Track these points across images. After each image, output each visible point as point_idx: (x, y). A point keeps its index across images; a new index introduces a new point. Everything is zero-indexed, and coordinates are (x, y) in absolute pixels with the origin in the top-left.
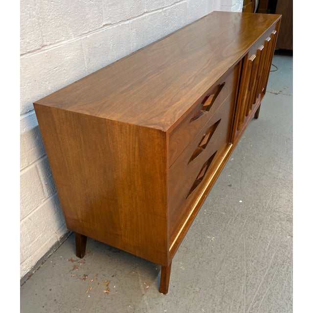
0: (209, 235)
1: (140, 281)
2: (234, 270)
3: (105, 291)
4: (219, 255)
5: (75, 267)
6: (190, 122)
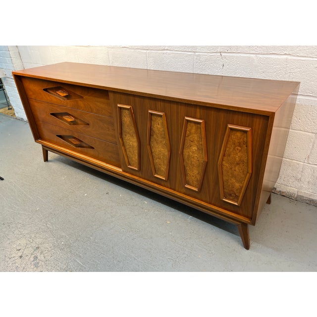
6: (44, 90)
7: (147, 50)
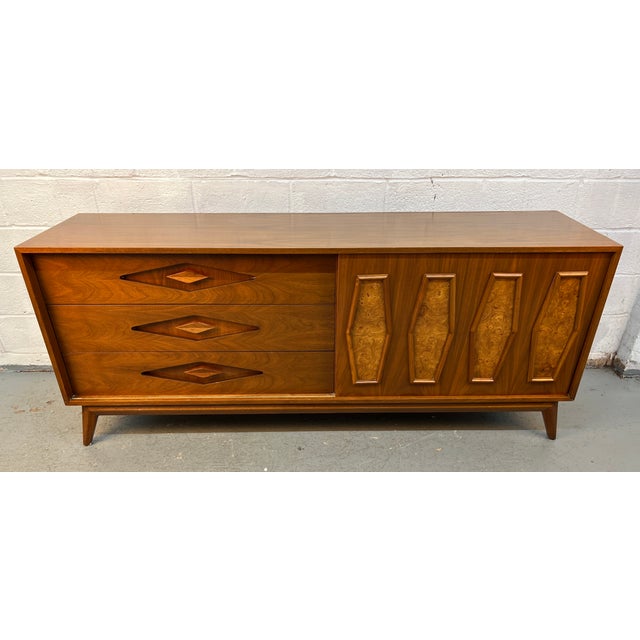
6: (121, 278)
7: (292, 179)
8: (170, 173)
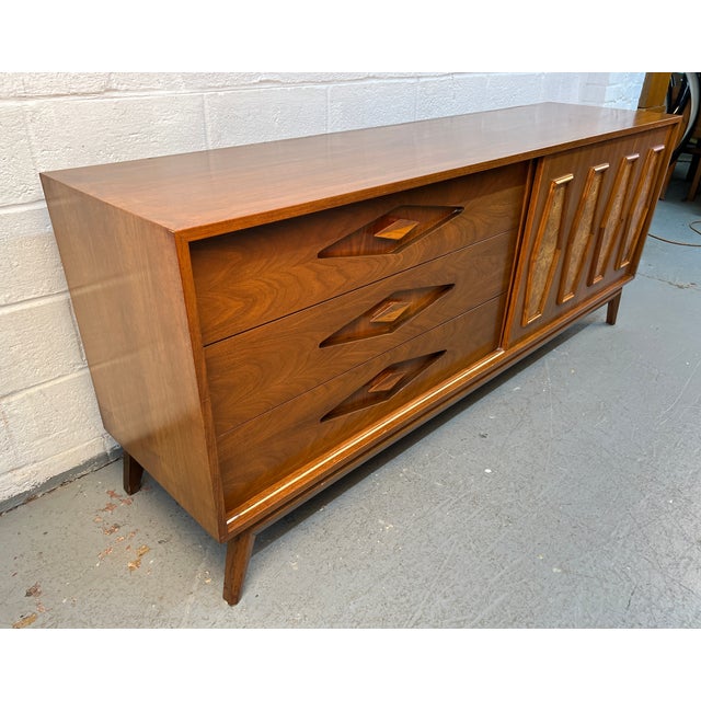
0: (385, 517)
1: (203, 565)
2: (395, 601)
3: (130, 565)
4: (382, 562)
5: (110, 507)
6: (318, 256)
8: (168, 79)
